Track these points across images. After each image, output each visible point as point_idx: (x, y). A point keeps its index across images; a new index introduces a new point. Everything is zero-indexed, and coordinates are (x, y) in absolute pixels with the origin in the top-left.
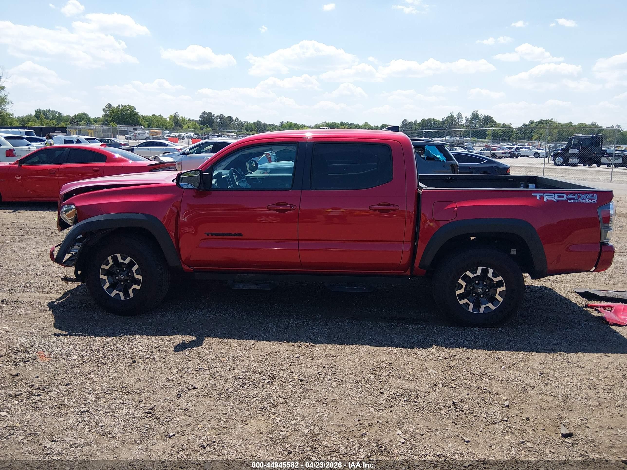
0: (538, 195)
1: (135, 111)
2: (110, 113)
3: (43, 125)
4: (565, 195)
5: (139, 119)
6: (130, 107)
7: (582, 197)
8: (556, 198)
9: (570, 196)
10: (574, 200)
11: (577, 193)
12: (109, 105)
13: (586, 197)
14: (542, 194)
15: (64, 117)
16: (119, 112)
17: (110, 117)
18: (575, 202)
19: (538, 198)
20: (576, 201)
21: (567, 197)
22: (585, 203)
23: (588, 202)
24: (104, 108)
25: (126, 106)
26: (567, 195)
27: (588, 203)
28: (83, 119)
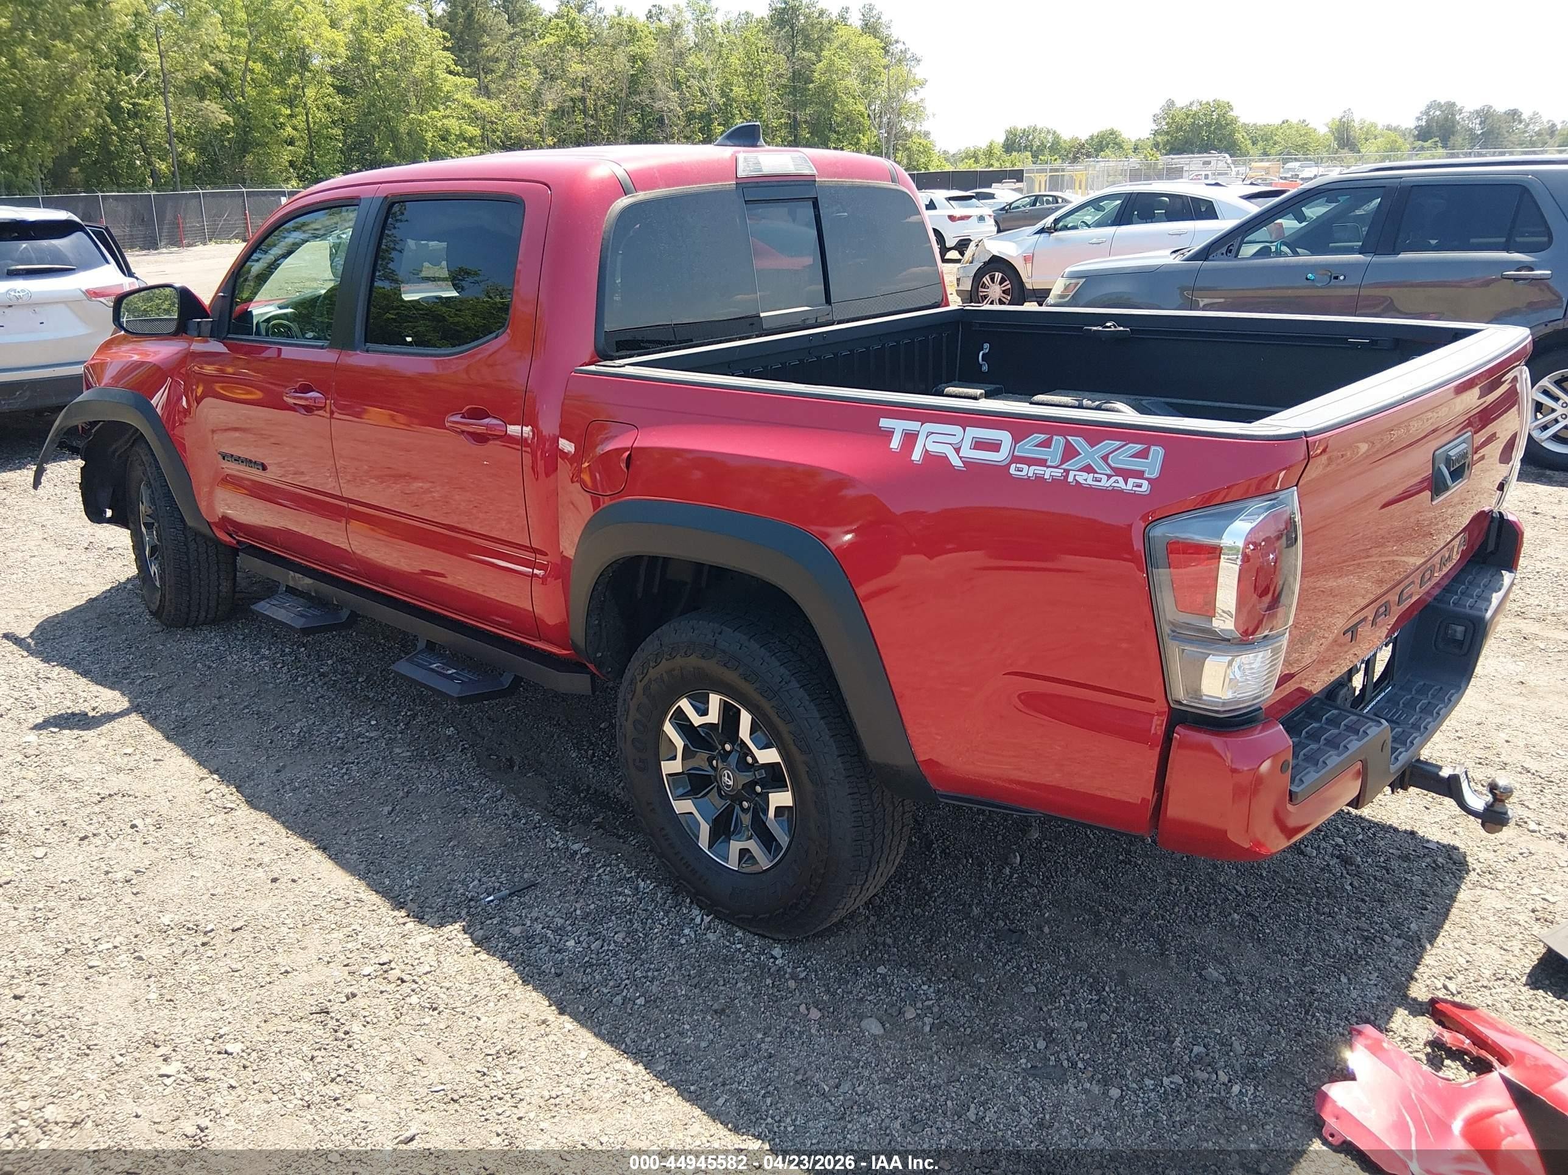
0: (899, 427)
1: (1231, 113)
2: (1167, 124)
3: (992, 165)
4: (1004, 437)
5: (1237, 136)
6: (1218, 105)
7: (1087, 453)
8: (967, 452)
9: (1029, 447)
10: (1039, 470)
11: (1064, 433)
12: (1171, 103)
13: (1105, 458)
14: (913, 426)
15: (1065, 141)
16: (1189, 121)
17: (1167, 133)
18: (1040, 479)
19: (895, 444)
20: (1048, 473)
21: (1013, 449)
22: (1090, 488)
23: (1105, 483)
24: (1158, 111)
25: (1208, 103)
26: (1017, 439)
27: (1104, 492)
28: (1108, 145)
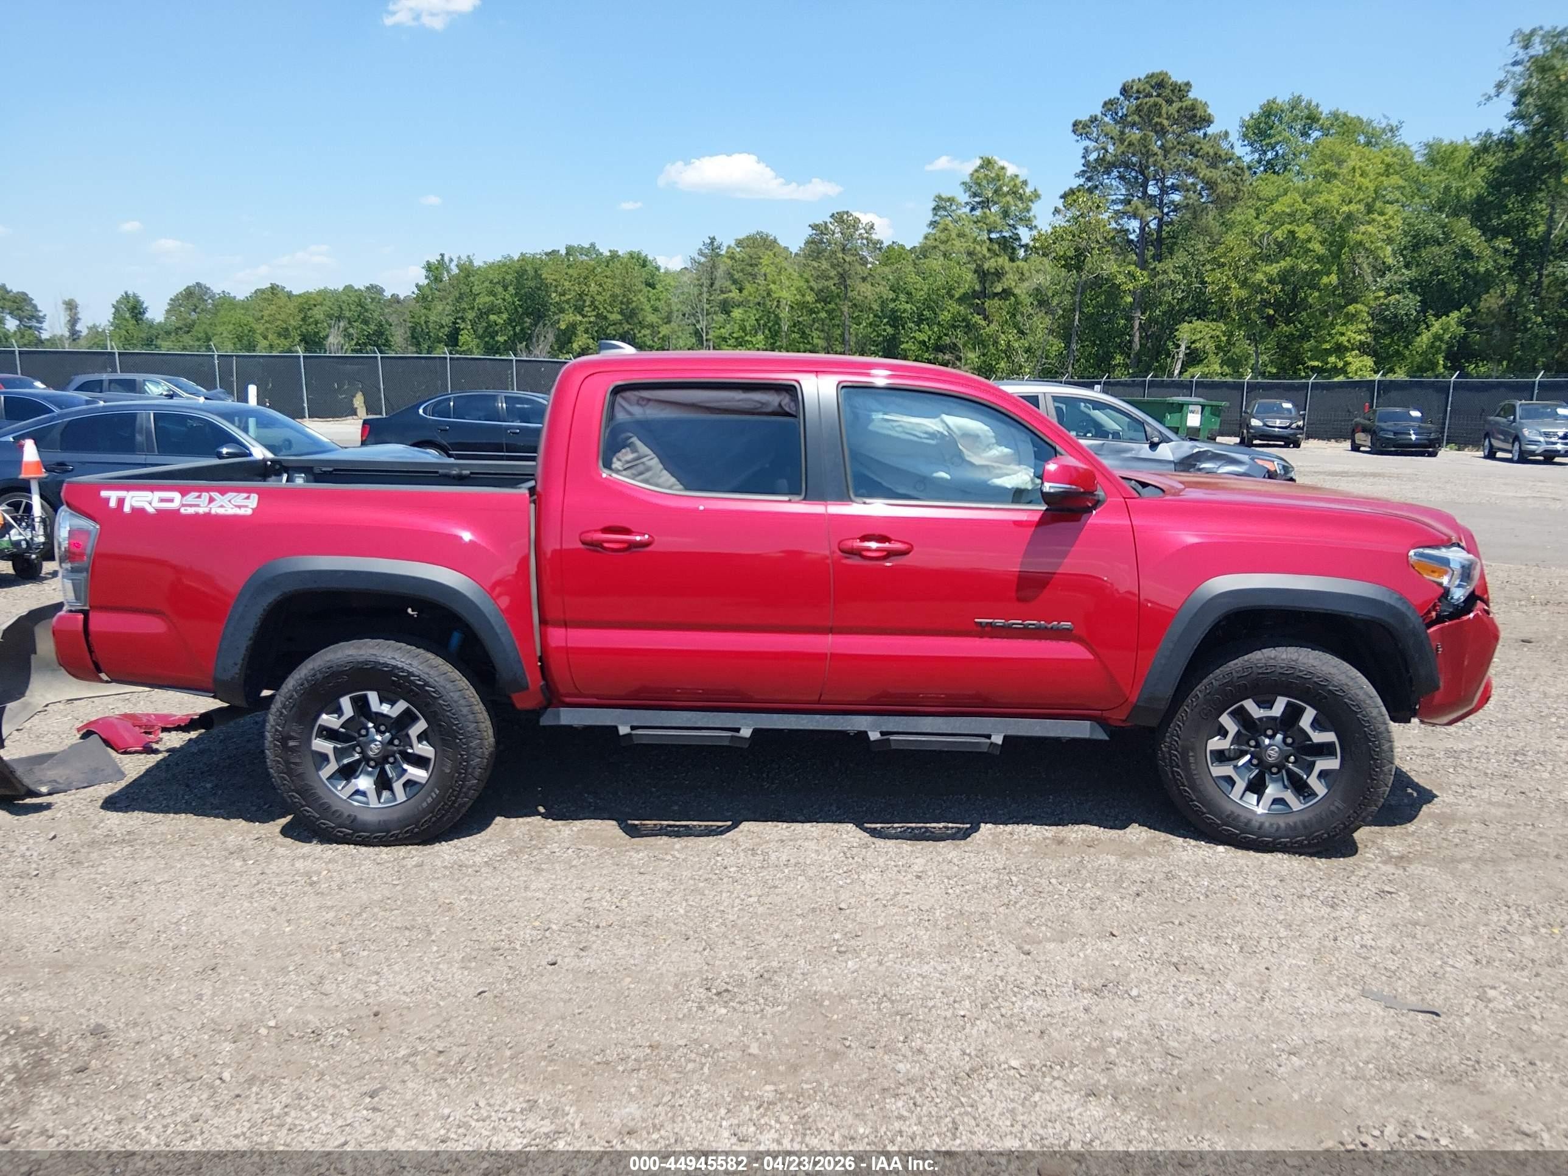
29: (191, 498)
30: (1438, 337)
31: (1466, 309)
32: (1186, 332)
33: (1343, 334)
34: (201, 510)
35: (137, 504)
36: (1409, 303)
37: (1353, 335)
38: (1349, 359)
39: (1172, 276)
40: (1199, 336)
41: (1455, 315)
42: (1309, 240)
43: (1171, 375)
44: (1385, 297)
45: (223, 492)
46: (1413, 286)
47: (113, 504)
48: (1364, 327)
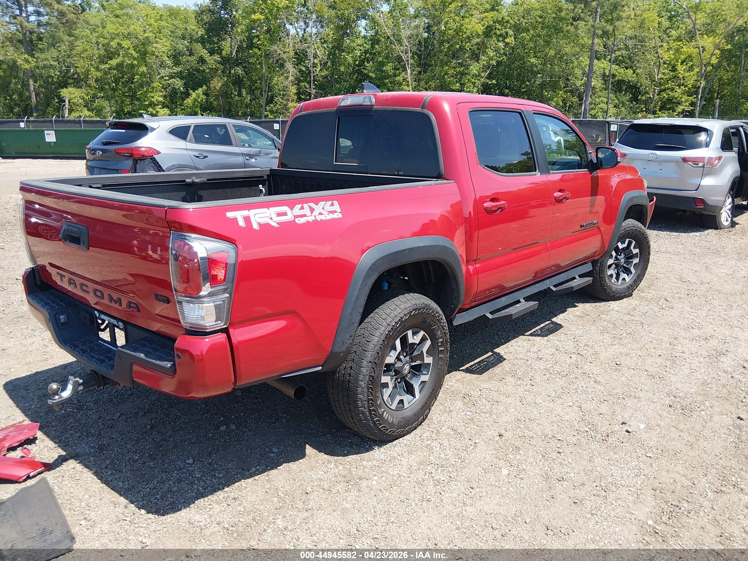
29: (297, 210)
30: (195, 100)
31: (204, 87)
32: (66, 93)
33: (153, 97)
34: (311, 219)
35: (263, 221)
36: (178, 84)
37: (157, 98)
38: (158, 110)
39: (52, 63)
40: (74, 96)
41: (200, 90)
42: (129, 49)
43: (63, 117)
44: (168, 80)
45: (316, 201)
46: (180, 75)
47: (241, 223)
48: (161, 94)
